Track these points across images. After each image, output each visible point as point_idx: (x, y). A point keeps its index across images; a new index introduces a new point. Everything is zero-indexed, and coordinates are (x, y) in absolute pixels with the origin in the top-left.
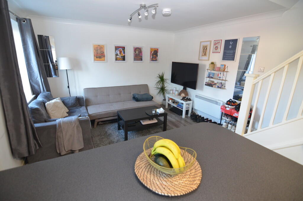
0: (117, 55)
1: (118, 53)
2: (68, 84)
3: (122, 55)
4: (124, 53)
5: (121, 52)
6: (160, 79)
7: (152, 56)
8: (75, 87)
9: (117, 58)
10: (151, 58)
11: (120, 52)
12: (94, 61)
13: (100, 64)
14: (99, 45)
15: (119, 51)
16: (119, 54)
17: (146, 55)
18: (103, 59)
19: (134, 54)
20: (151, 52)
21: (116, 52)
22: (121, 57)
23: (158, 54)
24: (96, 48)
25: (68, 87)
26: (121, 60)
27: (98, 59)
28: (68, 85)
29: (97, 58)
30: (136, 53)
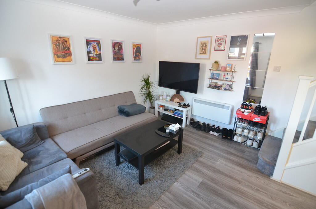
0: (89, 52)
1: (92, 49)
2: (11, 105)
3: (97, 52)
4: (100, 49)
5: (96, 47)
6: (145, 83)
7: (134, 54)
8: (24, 108)
9: (91, 57)
10: (134, 56)
11: (95, 49)
12: (55, 62)
13: (64, 67)
14: (60, 37)
15: (92, 46)
16: (92, 52)
17: (128, 52)
18: (68, 58)
19: (113, 51)
20: (134, 49)
21: (88, 48)
22: (96, 55)
23: (142, 51)
24: (57, 41)
25: (12, 110)
26: (96, 60)
27: (61, 59)
28: (10, 107)
29: (58, 57)
30: (115, 50)
